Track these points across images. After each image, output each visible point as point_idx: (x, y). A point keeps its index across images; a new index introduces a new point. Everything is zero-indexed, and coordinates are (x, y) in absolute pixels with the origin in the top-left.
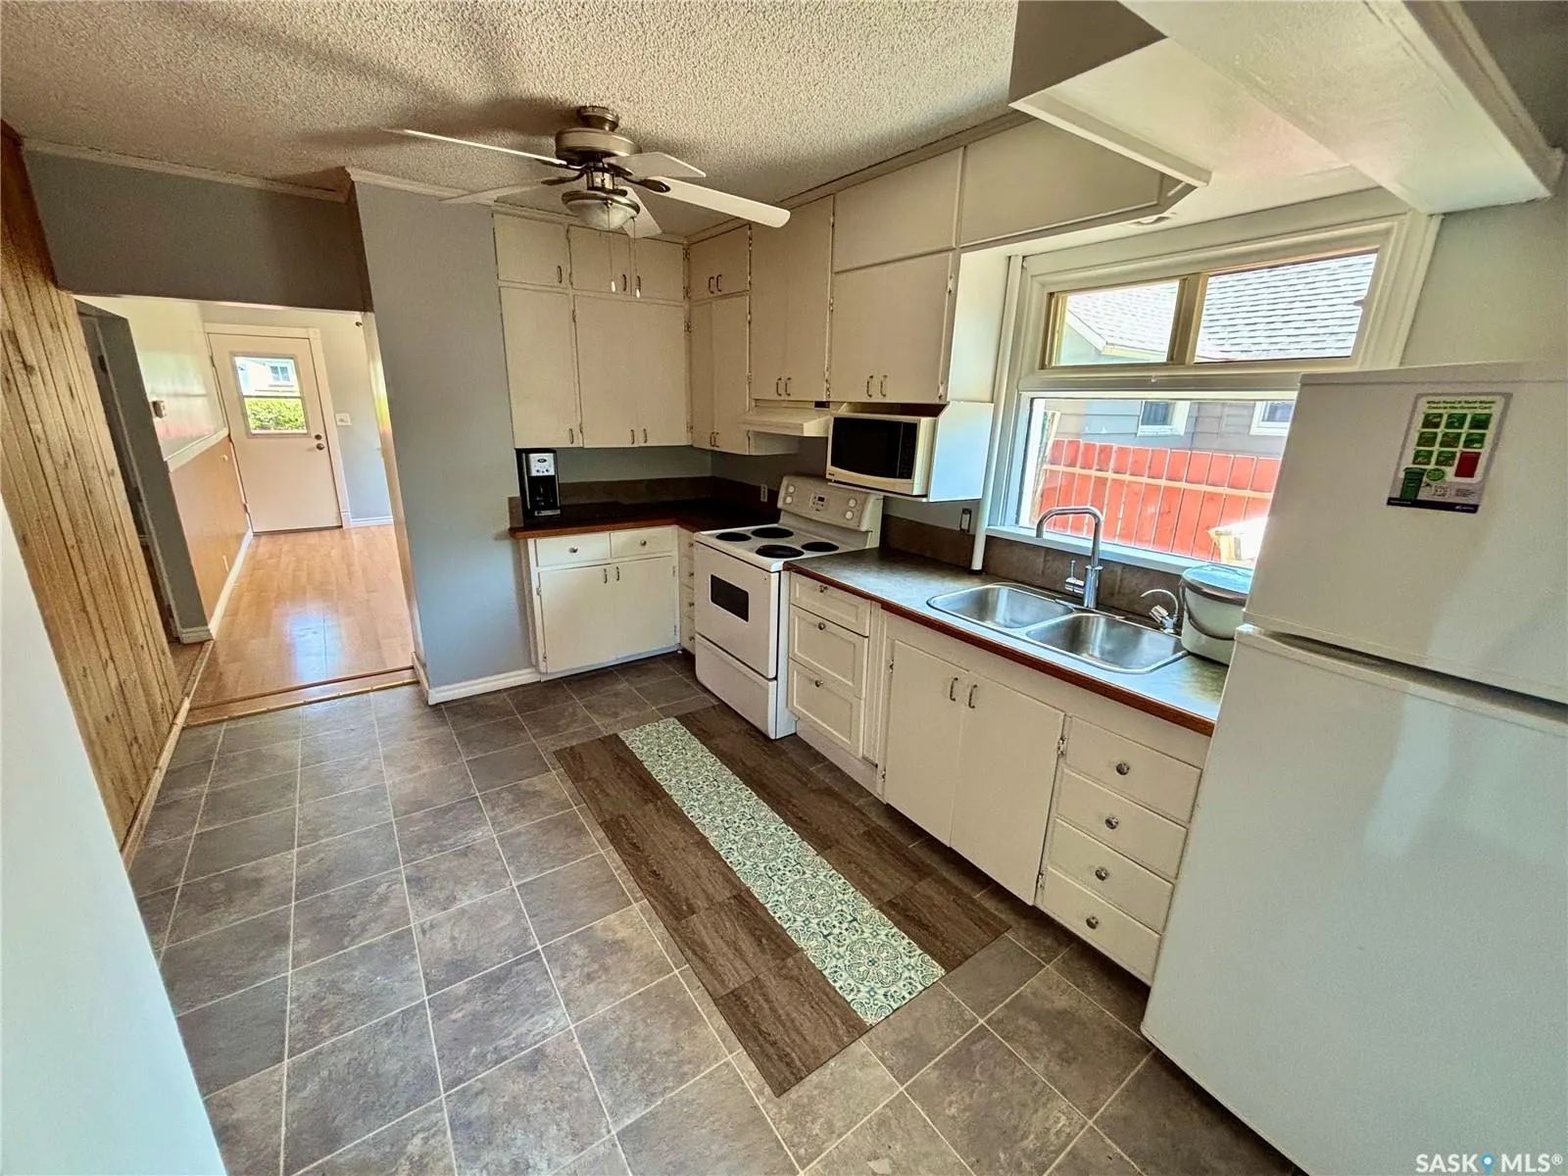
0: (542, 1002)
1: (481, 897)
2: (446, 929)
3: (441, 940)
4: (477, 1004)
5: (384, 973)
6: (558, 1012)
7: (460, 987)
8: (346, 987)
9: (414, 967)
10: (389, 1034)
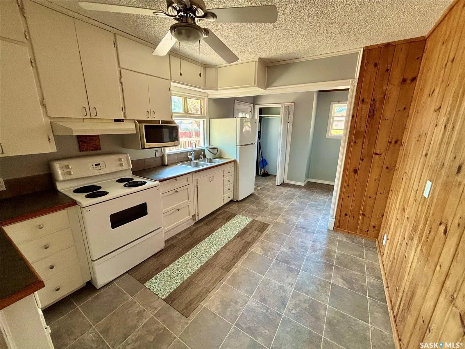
0: (283, 253)
1: (273, 281)
2: (287, 281)
3: (290, 280)
4: (293, 262)
5: (306, 283)
6: (282, 250)
7: (293, 267)
8: (315, 287)
9: (299, 278)
10: (311, 270)
